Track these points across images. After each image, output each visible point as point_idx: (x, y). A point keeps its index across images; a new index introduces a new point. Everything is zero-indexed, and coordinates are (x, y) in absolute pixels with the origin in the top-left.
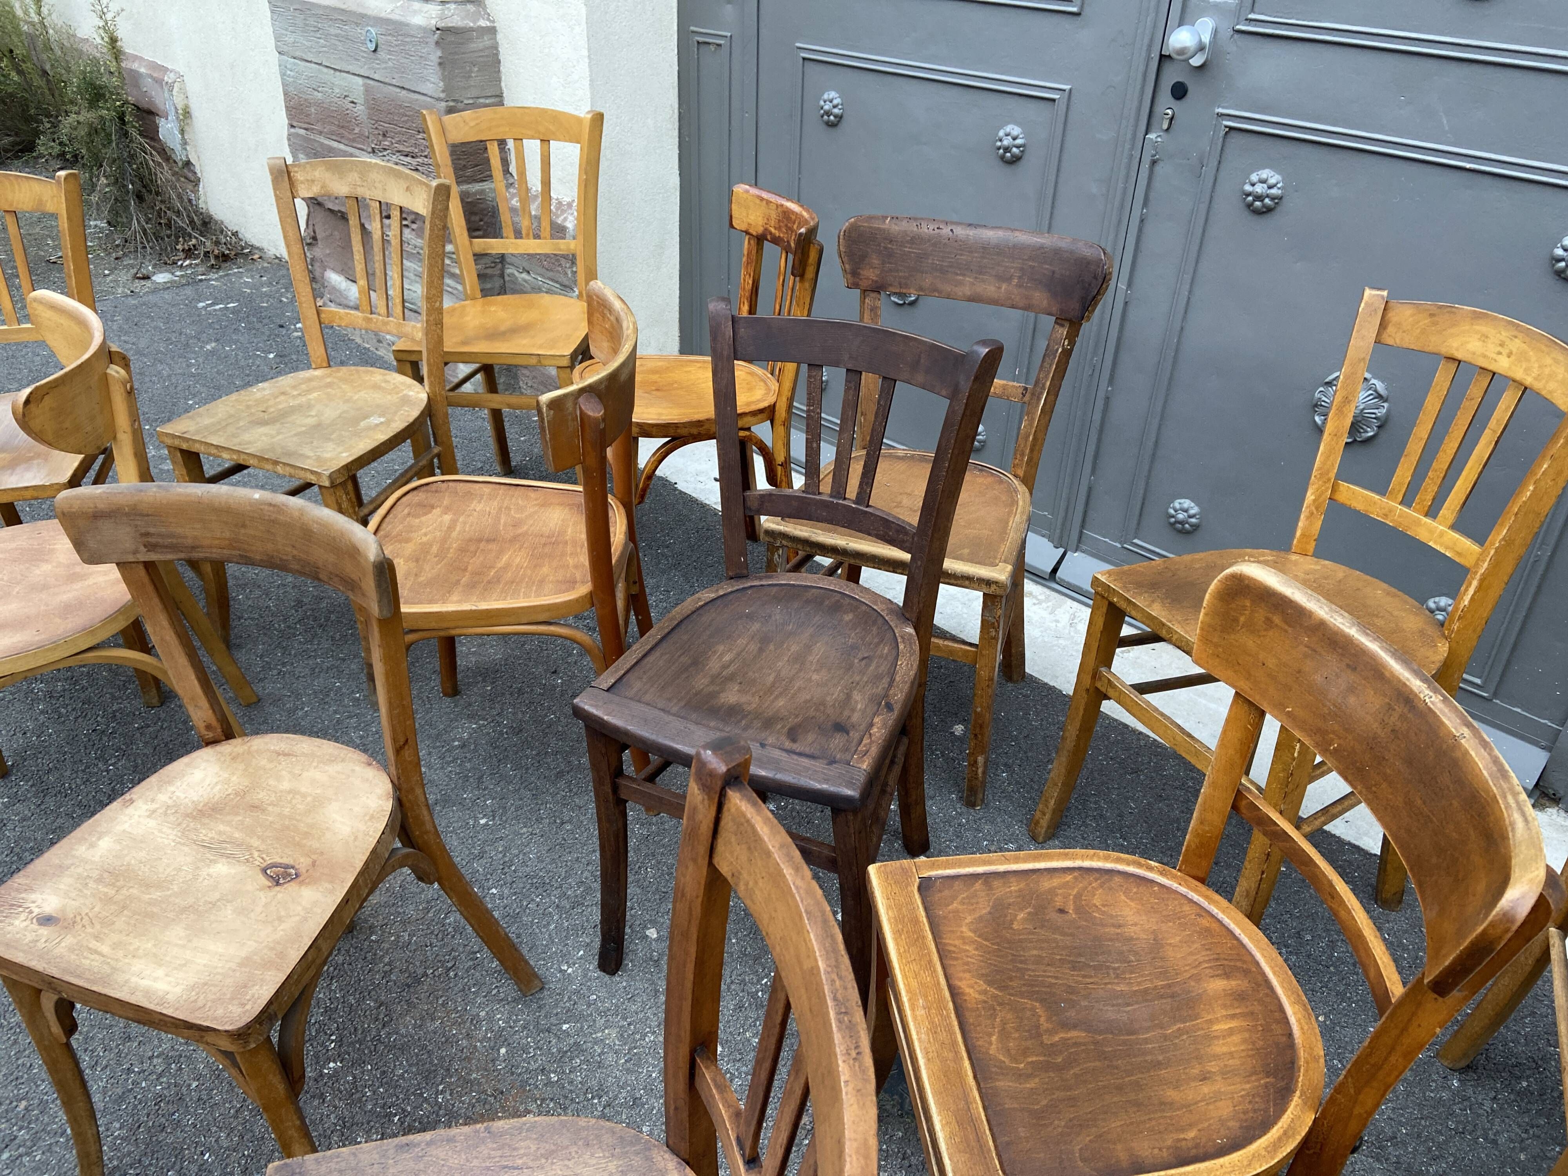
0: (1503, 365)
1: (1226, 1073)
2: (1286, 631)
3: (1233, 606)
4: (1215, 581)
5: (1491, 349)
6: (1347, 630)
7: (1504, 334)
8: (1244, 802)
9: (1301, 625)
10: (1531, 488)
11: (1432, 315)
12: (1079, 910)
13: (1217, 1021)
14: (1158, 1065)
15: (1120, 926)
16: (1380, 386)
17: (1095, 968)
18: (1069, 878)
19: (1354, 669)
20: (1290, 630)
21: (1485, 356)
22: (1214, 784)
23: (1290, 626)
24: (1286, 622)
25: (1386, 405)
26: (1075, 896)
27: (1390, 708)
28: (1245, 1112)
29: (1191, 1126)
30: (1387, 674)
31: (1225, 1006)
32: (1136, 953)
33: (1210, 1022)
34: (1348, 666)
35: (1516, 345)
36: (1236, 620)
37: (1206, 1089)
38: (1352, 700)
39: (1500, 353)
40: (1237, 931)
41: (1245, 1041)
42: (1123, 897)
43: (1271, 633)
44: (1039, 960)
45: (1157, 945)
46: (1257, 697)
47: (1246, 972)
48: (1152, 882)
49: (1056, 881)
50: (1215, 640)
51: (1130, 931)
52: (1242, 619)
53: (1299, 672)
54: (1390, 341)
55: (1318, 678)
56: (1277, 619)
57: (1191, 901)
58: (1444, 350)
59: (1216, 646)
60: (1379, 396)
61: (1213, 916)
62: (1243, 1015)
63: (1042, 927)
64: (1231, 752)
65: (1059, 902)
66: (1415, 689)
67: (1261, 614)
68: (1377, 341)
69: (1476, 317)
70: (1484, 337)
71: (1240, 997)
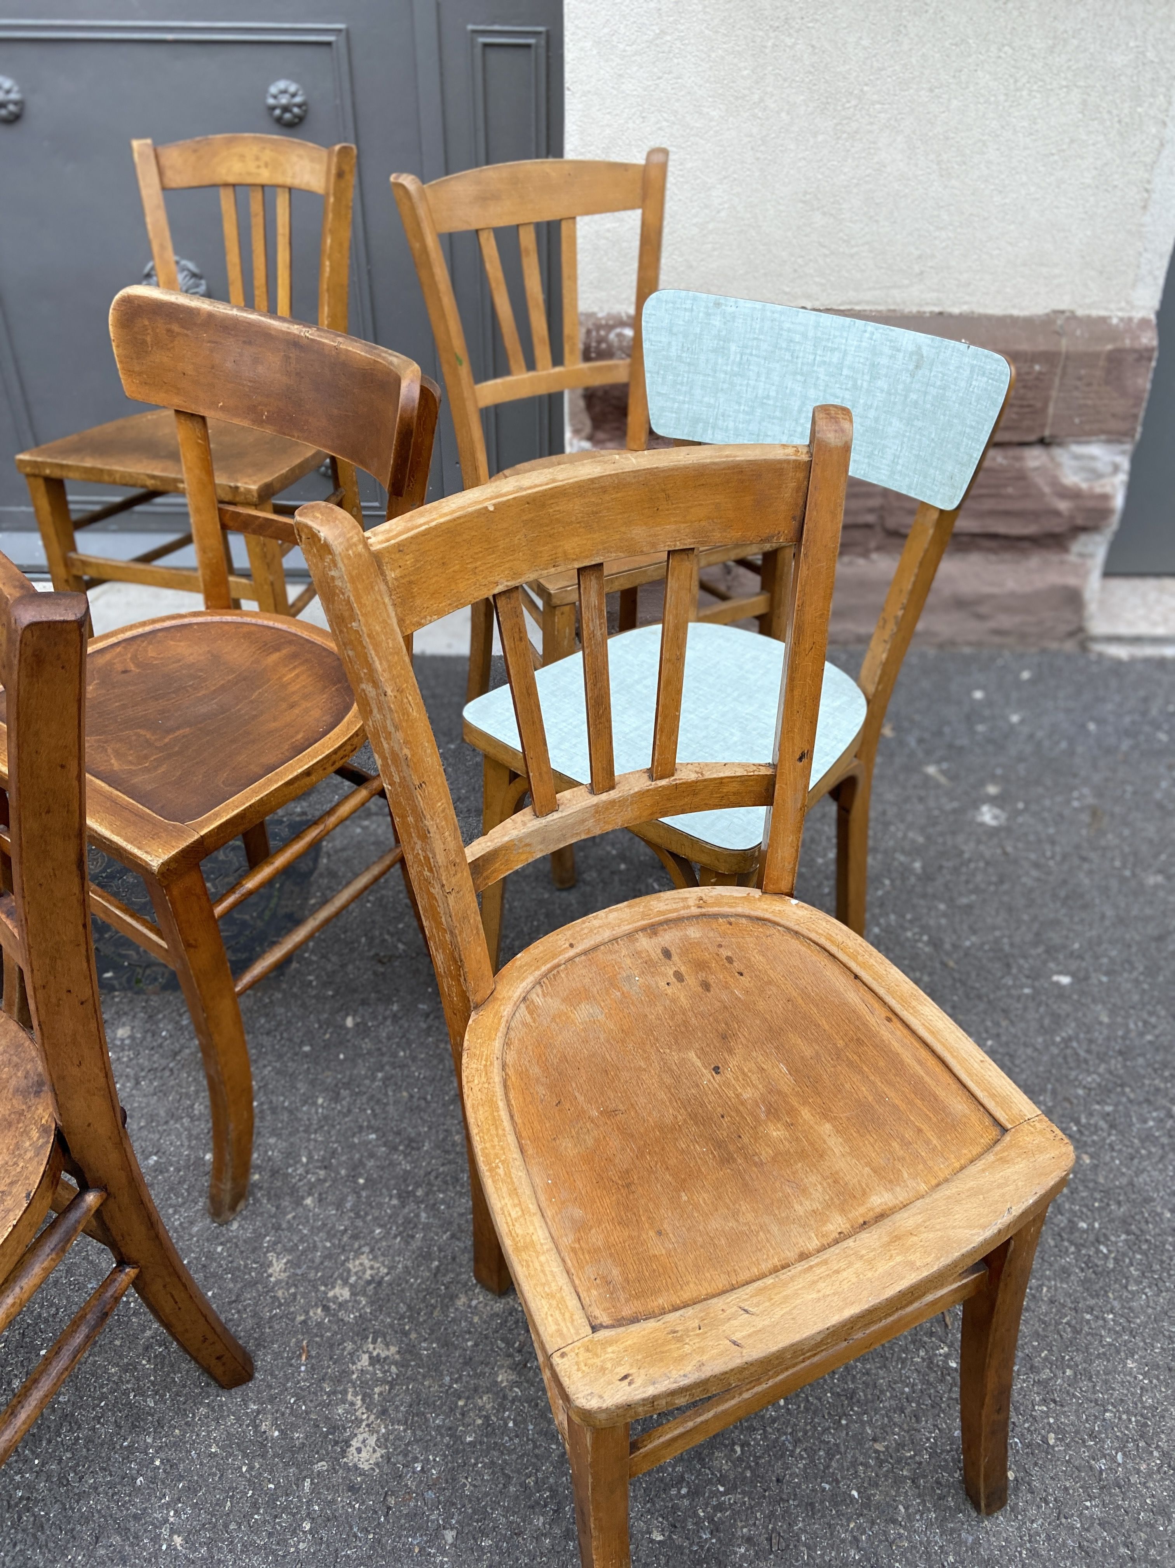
0: (265, 176)
1: (305, 697)
2: (187, 335)
3: (136, 329)
4: (111, 311)
5: (251, 166)
6: (230, 312)
7: (255, 149)
8: (228, 516)
9: (195, 324)
10: (327, 263)
11: (195, 151)
12: (138, 666)
13: (284, 675)
14: (255, 717)
15: (179, 661)
16: (191, 266)
17: (173, 692)
18: (118, 649)
19: (250, 343)
20: (189, 332)
21: (249, 174)
22: (198, 510)
23: (188, 329)
24: (183, 327)
25: (203, 282)
26: (131, 659)
27: (287, 358)
28: (330, 708)
29: (297, 733)
30: (273, 332)
31: (286, 666)
32: (201, 670)
33: (280, 678)
34: (244, 342)
35: (267, 155)
36: (144, 342)
37: (296, 711)
38: (260, 369)
39: (259, 167)
40: (271, 624)
41: (309, 676)
42: (172, 643)
43: (176, 343)
44: (124, 707)
45: (216, 659)
46: (193, 406)
47: (290, 642)
48: (190, 625)
49: (108, 656)
50: (137, 369)
51: (191, 659)
52: (149, 339)
53: (213, 368)
54: (174, 185)
55: (229, 365)
56: (176, 328)
57: (227, 623)
58: (217, 180)
59: (140, 374)
60: (194, 275)
61: (248, 624)
62: (300, 664)
63: (114, 687)
64: (197, 471)
65: (119, 667)
66: (296, 332)
67: (161, 326)
68: (164, 189)
69: (229, 142)
70: (242, 157)
71: (294, 656)
